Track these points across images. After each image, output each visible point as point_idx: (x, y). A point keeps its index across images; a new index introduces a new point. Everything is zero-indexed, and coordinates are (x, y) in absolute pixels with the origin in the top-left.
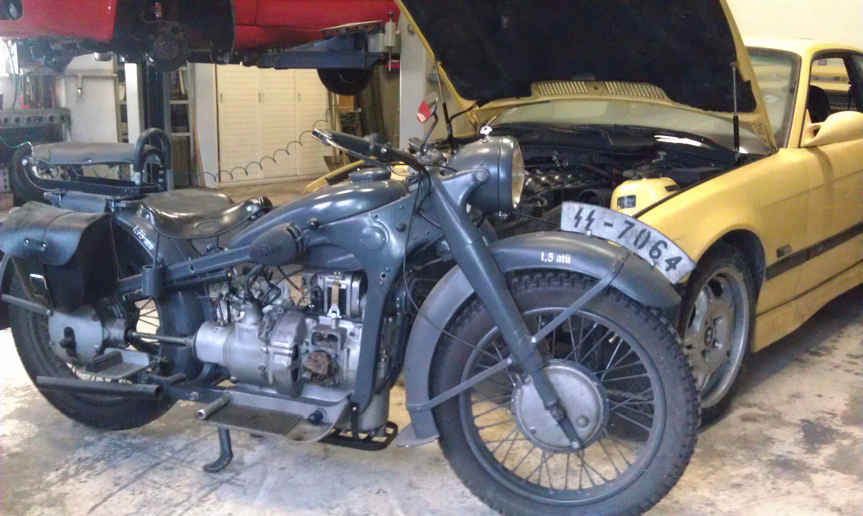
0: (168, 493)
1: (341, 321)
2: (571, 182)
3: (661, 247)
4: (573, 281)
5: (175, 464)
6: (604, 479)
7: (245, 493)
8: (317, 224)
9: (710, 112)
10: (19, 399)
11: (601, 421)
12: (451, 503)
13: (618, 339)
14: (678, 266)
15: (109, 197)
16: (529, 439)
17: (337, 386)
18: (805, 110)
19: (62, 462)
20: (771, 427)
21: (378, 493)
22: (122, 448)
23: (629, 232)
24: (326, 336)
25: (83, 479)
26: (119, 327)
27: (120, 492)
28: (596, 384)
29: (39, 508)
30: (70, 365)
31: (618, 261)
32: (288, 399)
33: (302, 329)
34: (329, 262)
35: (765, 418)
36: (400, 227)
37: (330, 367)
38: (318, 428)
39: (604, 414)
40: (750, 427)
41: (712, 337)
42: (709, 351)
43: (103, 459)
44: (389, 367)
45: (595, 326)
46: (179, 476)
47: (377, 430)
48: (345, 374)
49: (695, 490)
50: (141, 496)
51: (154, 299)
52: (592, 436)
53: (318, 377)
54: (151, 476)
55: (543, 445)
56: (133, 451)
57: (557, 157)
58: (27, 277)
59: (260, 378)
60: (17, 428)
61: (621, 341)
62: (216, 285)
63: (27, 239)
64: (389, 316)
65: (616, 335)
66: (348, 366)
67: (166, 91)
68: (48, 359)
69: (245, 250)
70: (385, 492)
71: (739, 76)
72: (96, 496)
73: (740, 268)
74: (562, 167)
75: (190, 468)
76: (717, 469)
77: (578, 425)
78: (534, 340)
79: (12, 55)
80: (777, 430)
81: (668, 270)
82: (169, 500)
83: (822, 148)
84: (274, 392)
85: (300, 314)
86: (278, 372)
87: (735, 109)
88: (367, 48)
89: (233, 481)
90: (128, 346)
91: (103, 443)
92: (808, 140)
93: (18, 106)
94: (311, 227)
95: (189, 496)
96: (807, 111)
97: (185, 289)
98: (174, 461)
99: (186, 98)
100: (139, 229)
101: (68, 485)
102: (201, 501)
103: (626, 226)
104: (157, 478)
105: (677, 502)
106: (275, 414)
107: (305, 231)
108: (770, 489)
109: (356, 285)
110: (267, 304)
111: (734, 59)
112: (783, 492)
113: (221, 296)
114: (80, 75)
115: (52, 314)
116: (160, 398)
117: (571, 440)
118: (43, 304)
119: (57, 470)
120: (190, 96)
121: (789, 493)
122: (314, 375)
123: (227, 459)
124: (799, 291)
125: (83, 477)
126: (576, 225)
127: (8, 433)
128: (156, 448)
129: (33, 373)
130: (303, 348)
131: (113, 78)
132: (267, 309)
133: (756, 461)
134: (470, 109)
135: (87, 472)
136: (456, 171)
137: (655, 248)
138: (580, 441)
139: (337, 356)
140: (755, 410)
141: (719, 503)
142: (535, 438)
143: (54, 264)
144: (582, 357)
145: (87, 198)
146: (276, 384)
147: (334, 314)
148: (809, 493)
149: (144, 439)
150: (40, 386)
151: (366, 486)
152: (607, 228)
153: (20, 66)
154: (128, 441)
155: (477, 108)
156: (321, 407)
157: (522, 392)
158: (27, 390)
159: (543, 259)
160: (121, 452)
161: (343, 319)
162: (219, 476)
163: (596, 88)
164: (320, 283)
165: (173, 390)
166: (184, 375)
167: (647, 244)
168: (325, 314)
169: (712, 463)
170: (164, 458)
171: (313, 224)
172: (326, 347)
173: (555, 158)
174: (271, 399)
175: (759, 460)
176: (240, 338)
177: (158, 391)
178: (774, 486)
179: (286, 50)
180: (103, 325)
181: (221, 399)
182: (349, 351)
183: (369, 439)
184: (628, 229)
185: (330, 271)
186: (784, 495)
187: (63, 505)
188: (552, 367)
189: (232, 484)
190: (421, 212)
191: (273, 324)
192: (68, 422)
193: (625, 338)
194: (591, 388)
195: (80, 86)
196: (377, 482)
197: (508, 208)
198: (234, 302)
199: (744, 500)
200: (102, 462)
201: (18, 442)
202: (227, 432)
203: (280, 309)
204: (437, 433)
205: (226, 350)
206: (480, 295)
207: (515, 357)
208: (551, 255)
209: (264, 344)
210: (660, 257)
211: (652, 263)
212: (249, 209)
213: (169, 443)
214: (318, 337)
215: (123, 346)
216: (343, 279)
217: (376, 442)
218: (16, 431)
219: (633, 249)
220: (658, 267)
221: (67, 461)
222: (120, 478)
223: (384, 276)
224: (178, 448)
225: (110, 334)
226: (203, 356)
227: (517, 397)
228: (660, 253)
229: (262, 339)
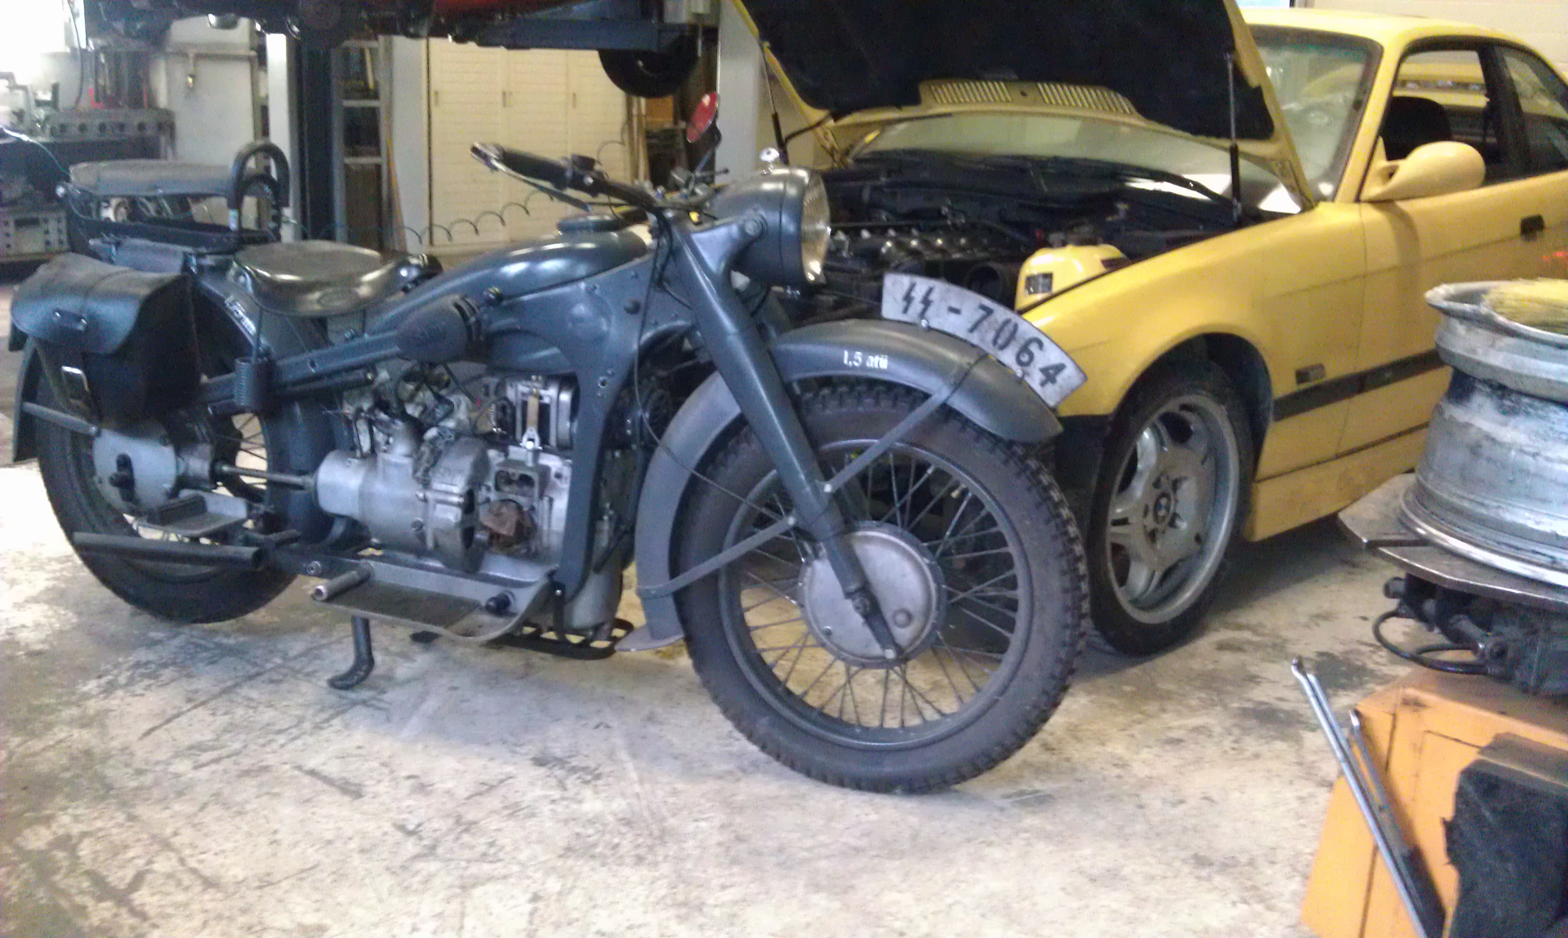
0: (268, 715)
1: (542, 455)
2: (962, 249)
3: (1033, 348)
4: (896, 398)
5: (285, 675)
6: (939, 712)
7: (388, 720)
8: (500, 298)
9: (1202, 138)
10: (52, 575)
11: (932, 620)
12: (708, 745)
13: (964, 493)
14: (1060, 378)
15: (188, 249)
16: (823, 645)
17: (533, 557)
18: (1377, 138)
19: (109, 667)
20: (1263, 660)
21: (597, 727)
22: (206, 649)
23: (985, 323)
24: (516, 478)
25: (139, 691)
26: (202, 457)
27: (194, 711)
28: (927, 561)
29: (65, 728)
30: (129, 518)
31: (961, 368)
32: (458, 576)
33: (481, 466)
34: (524, 359)
35: (1257, 646)
36: (629, 305)
37: (519, 526)
38: (500, 620)
39: (938, 608)
40: (1228, 659)
41: (1168, 509)
42: (1163, 532)
43: (174, 664)
44: (616, 529)
45: (930, 471)
46: (290, 692)
47: (597, 628)
48: (545, 540)
49: (1103, 744)
50: (226, 718)
51: (256, 413)
52: (918, 643)
53: (501, 540)
54: (245, 691)
55: (845, 655)
56: (222, 656)
57: (950, 208)
58: (58, 370)
59: (416, 541)
60: (46, 616)
61: (970, 495)
62: (355, 392)
63: (59, 312)
64: (614, 448)
65: (963, 486)
66: (549, 526)
67: (337, 84)
68: (92, 505)
69: (390, 338)
70: (608, 727)
71: (1240, 77)
72: (157, 715)
73: (1220, 398)
74: (954, 225)
75: (309, 681)
76: (1149, 716)
77: (896, 623)
78: (828, 488)
79: (75, 15)
80: (1270, 665)
81: (1043, 384)
82: (268, 725)
83: (1404, 206)
84: (438, 565)
85: (481, 443)
86: (442, 531)
87: (1233, 135)
88: (661, 15)
89: (374, 702)
90: (216, 487)
91: (177, 642)
92: (1373, 189)
93: (86, 103)
94: (489, 302)
95: (301, 720)
96: (1381, 141)
97: (305, 399)
98: (284, 671)
99: (376, 96)
100: (233, 303)
101: (115, 698)
102: (318, 727)
103: (982, 313)
104: (254, 694)
105: (1068, 760)
106: (434, 598)
107: (482, 309)
108: (1227, 748)
109: (566, 397)
110: (431, 426)
111: (1231, 48)
112: (1248, 754)
113: (360, 410)
114: (192, 53)
115: (99, 434)
116: (260, 569)
117: (884, 647)
118: (83, 414)
119: (100, 677)
120: (383, 93)
121: (1257, 756)
122: (494, 536)
123: (364, 668)
124: (1347, 445)
125: (138, 689)
126: (905, 310)
127: (29, 623)
128: (259, 652)
129: (69, 526)
130: (482, 494)
131: (250, 59)
132: (432, 433)
133: (1219, 708)
134: (819, 124)
135: (147, 682)
136: (715, 218)
137: (1025, 348)
138: (899, 650)
139: (533, 509)
140: (1247, 635)
141: (1134, 764)
142: (832, 642)
143: (101, 352)
144: (910, 521)
145: (155, 251)
146: (438, 551)
147: (531, 443)
148: (1291, 757)
149: (242, 639)
150: (81, 549)
151: (579, 717)
152: (953, 317)
153: (89, 34)
154: (216, 640)
155: (831, 123)
156: (508, 589)
157: (813, 573)
158: (68, 561)
159: (846, 362)
160: (205, 654)
161: (545, 451)
162: (352, 695)
163: (1024, 94)
164: (511, 394)
165: (282, 558)
166: (299, 534)
167: (1013, 343)
168: (517, 443)
169: (1145, 708)
170: (269, 666)
171: (492, 296)
172: (516, 494)
173: (945, 210)
174: (433, 575)
175: (1225, 707)
176: (386, 478)
177: (258, 557)
178: (1235, 745)
179: (527, 16)
180: (178, 452)
181: (354, 573)
182: (551, 501)
183: (585, 644)
184: (984, 318)
185: (525, 374)
186: (1248, 759)
187: (103, 726)
188: (860, 533)
189: (372, 706)
190: (665, 284)
191: (436, 456)
192: (124, 608)
193: (976, 489)
194: (918, 568)
195: (191, 69)
196: (598, 712)
197: (798, 278)
198: (381, 422)
199: (1176, 762)
200: (171, 668)
201: (43, 636)
202: (366, 623)
203: (449, 433)
204: (681, 630)
205: (364, 496)
206: (749, 417)
207: (800, 515)
208: (858, 355)
209: (421, 486)
210: (1032, 365)
211: (1019, 373)
212: (404, 273)
213: (280, 646)
214: (504, 479)
215: (208, 487)
216: (546, 387)
217: (596, 649)
218: (43, 620)
219: (989, 348)
220: (1028, 379)
221: (117, 666)
222: (196, 691)
223: (603, 384)
224: (292, 653)
225: (187, 467)
226: (330, 504)
227: (806, 580)
228: (1031, 356)
229: (418, 479)
